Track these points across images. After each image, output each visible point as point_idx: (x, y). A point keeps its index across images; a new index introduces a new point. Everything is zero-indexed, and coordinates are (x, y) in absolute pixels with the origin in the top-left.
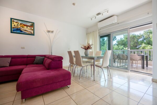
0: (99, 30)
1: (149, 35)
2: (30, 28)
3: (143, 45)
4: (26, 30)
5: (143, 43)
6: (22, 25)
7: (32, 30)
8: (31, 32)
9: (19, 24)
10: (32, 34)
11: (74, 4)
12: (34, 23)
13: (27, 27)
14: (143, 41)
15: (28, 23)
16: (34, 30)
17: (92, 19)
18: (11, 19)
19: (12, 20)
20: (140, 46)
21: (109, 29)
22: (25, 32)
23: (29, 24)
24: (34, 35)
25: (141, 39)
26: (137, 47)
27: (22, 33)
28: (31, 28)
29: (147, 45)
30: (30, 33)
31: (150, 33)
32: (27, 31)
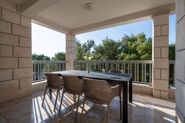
1: (127, 43)
3: (122, 54)
5: (122, 52)
14: (121, 49)
20: (119, 56)
25: (120, 47)
26: (116, 57)
29: (126, 54)
31: (128, 40)
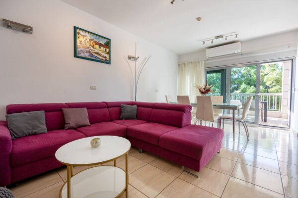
0: (205, 61)
2: (104, 49)
4: (98, 53)
6: (92, 42)
7: (108, 53)
8: (105, 57)
9: (88, 40)
10: (107, 61)
11: (199, 19)
12: (110, 40)
13: (100, 48)
15: (102, 39)
16: (109, 53)
17: (204, 43)
18: (75, 28)
19: (78, 31)
21: (224, 61)
22: (96, 57)
23: (103, 42)
24: (109, 63)
27: (92, 58)
28: (106, 50)
30: (104, 59)
32: (100, 55)
